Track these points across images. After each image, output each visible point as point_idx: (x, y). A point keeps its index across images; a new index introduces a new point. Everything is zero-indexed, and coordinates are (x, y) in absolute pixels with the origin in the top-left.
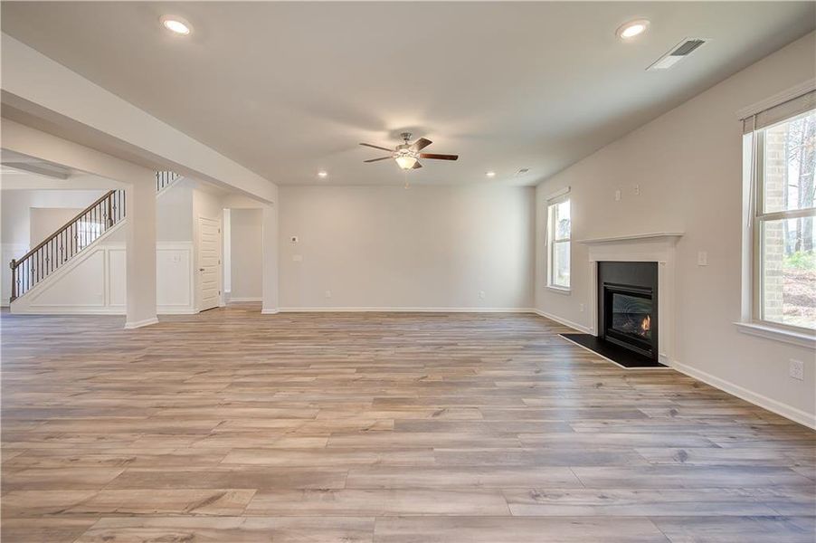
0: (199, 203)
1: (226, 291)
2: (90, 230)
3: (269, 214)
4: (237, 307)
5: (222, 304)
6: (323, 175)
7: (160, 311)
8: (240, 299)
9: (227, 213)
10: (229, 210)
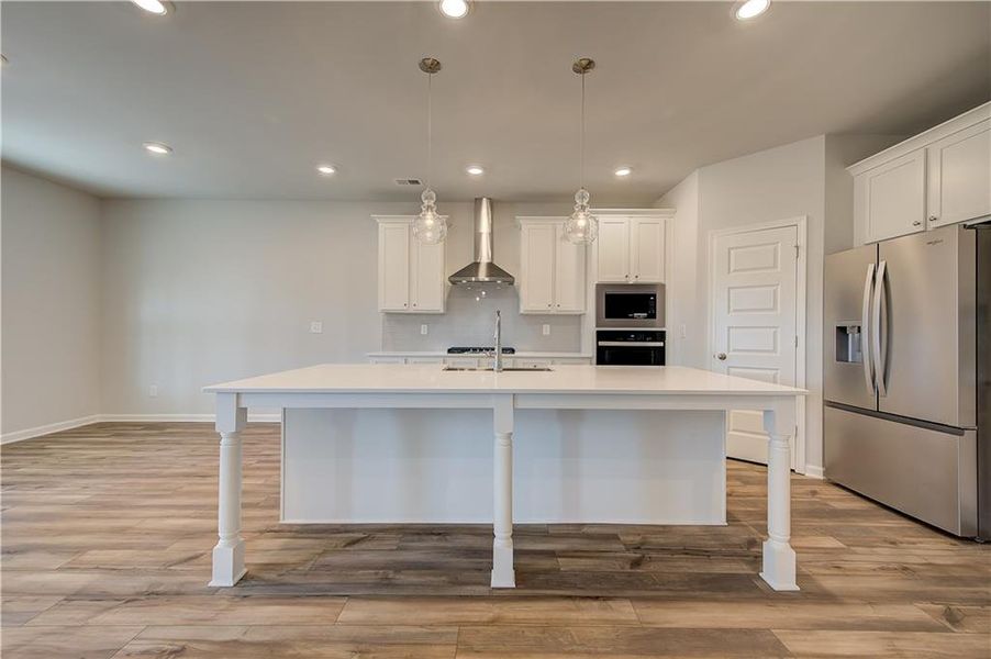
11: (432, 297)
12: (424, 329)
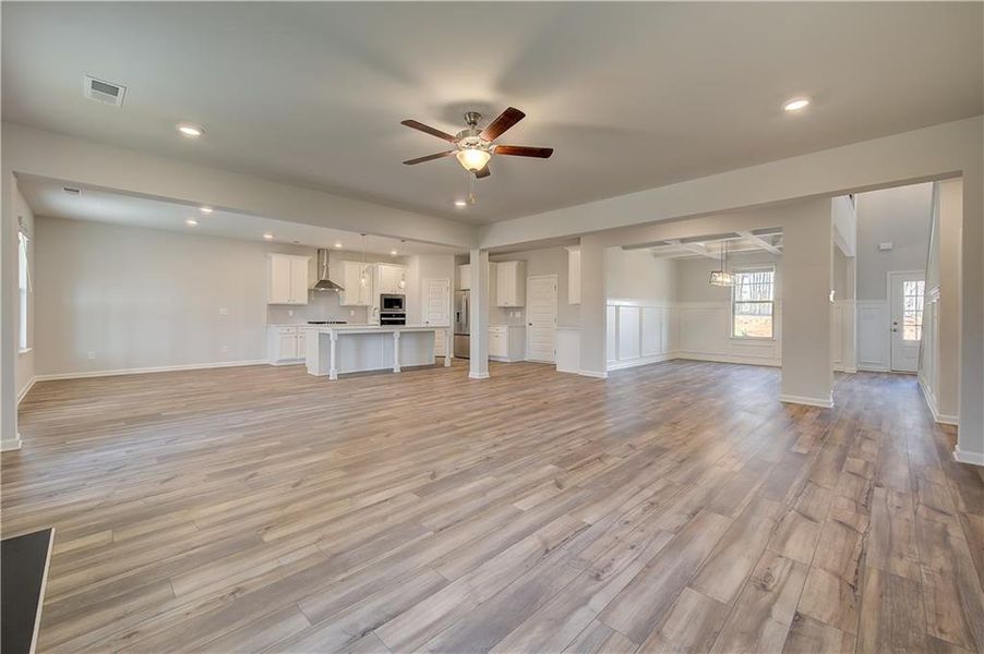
11: (303, 300)
12: (291, 313)
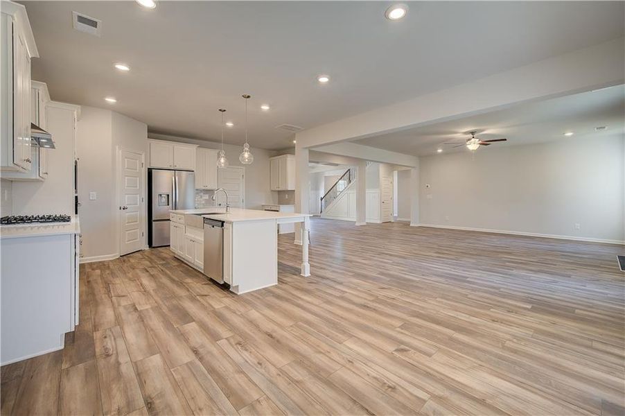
0: (382, 169)
1: (395, 215)
2: (342, 185)
3: (414, 173)
4: (399, 222)
5: (393, 221)
6: (440, 151)
7: (368, 221)
8: (401, 219)
9: (396, 173)
10: (396, 172)
